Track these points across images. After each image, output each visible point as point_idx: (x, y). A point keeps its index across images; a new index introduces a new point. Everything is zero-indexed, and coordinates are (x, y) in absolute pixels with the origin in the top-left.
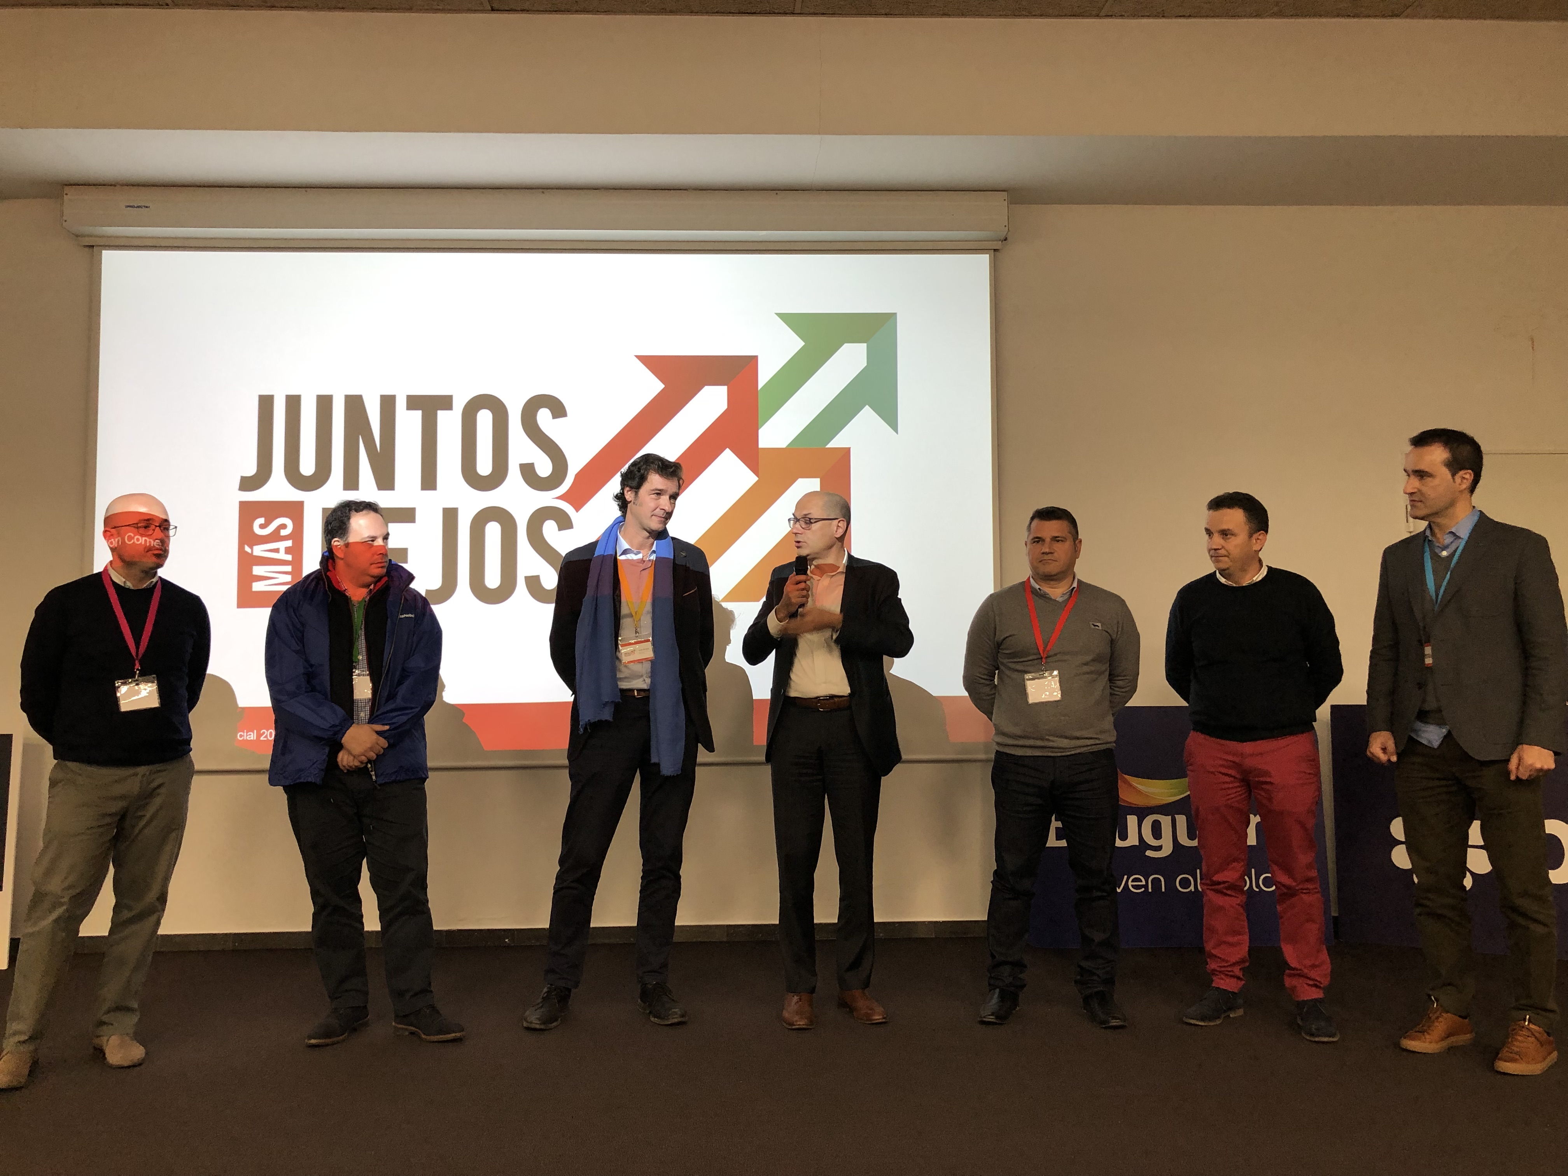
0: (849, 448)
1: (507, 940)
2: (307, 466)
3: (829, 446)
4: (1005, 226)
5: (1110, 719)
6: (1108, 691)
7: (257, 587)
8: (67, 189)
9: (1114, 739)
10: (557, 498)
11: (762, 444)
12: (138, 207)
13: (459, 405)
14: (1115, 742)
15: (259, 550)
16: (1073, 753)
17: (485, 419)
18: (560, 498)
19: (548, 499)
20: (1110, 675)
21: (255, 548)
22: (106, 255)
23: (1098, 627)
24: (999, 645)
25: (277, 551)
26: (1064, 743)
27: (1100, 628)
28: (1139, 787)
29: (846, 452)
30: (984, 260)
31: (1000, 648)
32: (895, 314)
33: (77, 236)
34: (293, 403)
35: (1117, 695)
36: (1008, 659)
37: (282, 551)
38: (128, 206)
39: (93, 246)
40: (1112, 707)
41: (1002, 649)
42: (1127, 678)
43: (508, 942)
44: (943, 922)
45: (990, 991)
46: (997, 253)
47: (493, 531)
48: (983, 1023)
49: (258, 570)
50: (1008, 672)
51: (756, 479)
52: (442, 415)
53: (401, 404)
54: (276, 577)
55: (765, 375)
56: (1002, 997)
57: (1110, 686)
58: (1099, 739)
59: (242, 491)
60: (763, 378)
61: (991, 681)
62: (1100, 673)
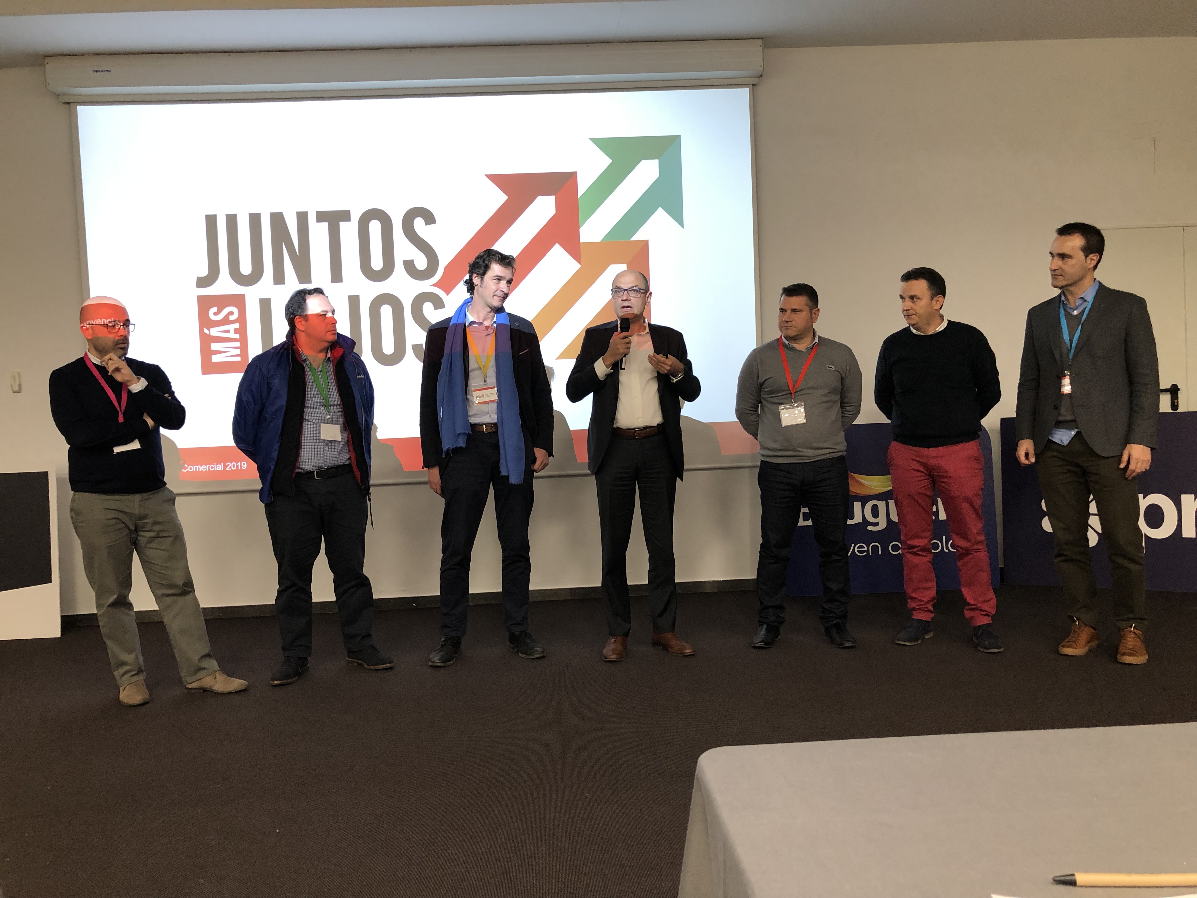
0: (648, 240)
1: (414, 605)
2: (246, 267)
3: (632, 239)
4: (761, 66)
5: (842, 434)
6: (841, 414)
7: (215, 359)
8: (48, 60)
9: (845, 448)
10: (432, 285)
11: (583, 239)
12: (102, 71)
13: (355, 217)
14: (845, 451)
15: (215, 332)
16: (816, 459)
17: (375, 227)
18: (435, 285)
19: (426, 286)
20: (842, 403)
21: (211, 330)
22: (82, 110)
23: (832, 368)
24: (761, 385)
25: (228, 331)
26: (810, 452)
27: (834, 369)
28: (863, 481)
30: (745, 92)
31: (762, 387)
32: (679, 136)
33: (58, 95)
34: (232, 220)
35: (847, 417)
36: (767, 395)
37: (232, 331)
38: (94, 71)
39: (69, 103)
40: (843, 426)
41: (763, 388)
42: (854, 404)
44: (723, 581)
45: (760, 626)
46: (754, 87)
47: (386, 312)
48: (755, 647)
49: (215, 346)
50: (768, 405)
51: (577, 266)
52: (342, 224)
53: (312, 218)
54: (228, 351)
55: (583, 186)
56: (768, 630)
57: (842, 411)
58: (834, 448)
59: (199, 288)
60: (582, 189)
61: (756, 411)
62: (835, 402)
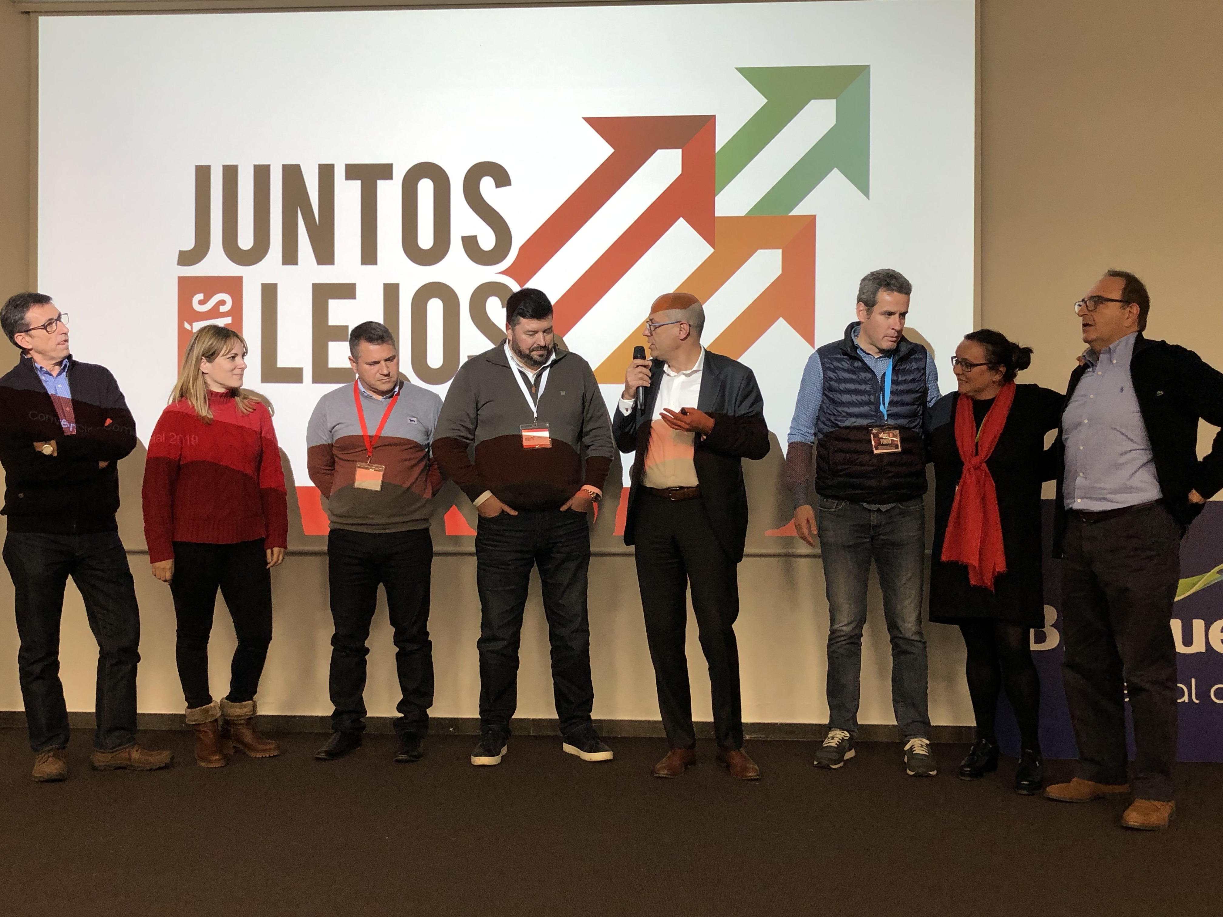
0: (815, 216)
2: (246, 240)
3: (791, 214)
10: (502, 273)
11: (719, 212)
13: (399, 173)
17: (426, 189)
19: (493, 273)
21: (194, 324)
29: (810, 222)
32: (867, 68)
33: (15, 2)
34: (231, 174)
39: (29, 13)
43: (453, 731)
47: (435, 309)
51: (713, 250)
52: (381, 184)
53: (340, 174)
55: (722, 137)
59: (180, 265)
60: (721, 140)
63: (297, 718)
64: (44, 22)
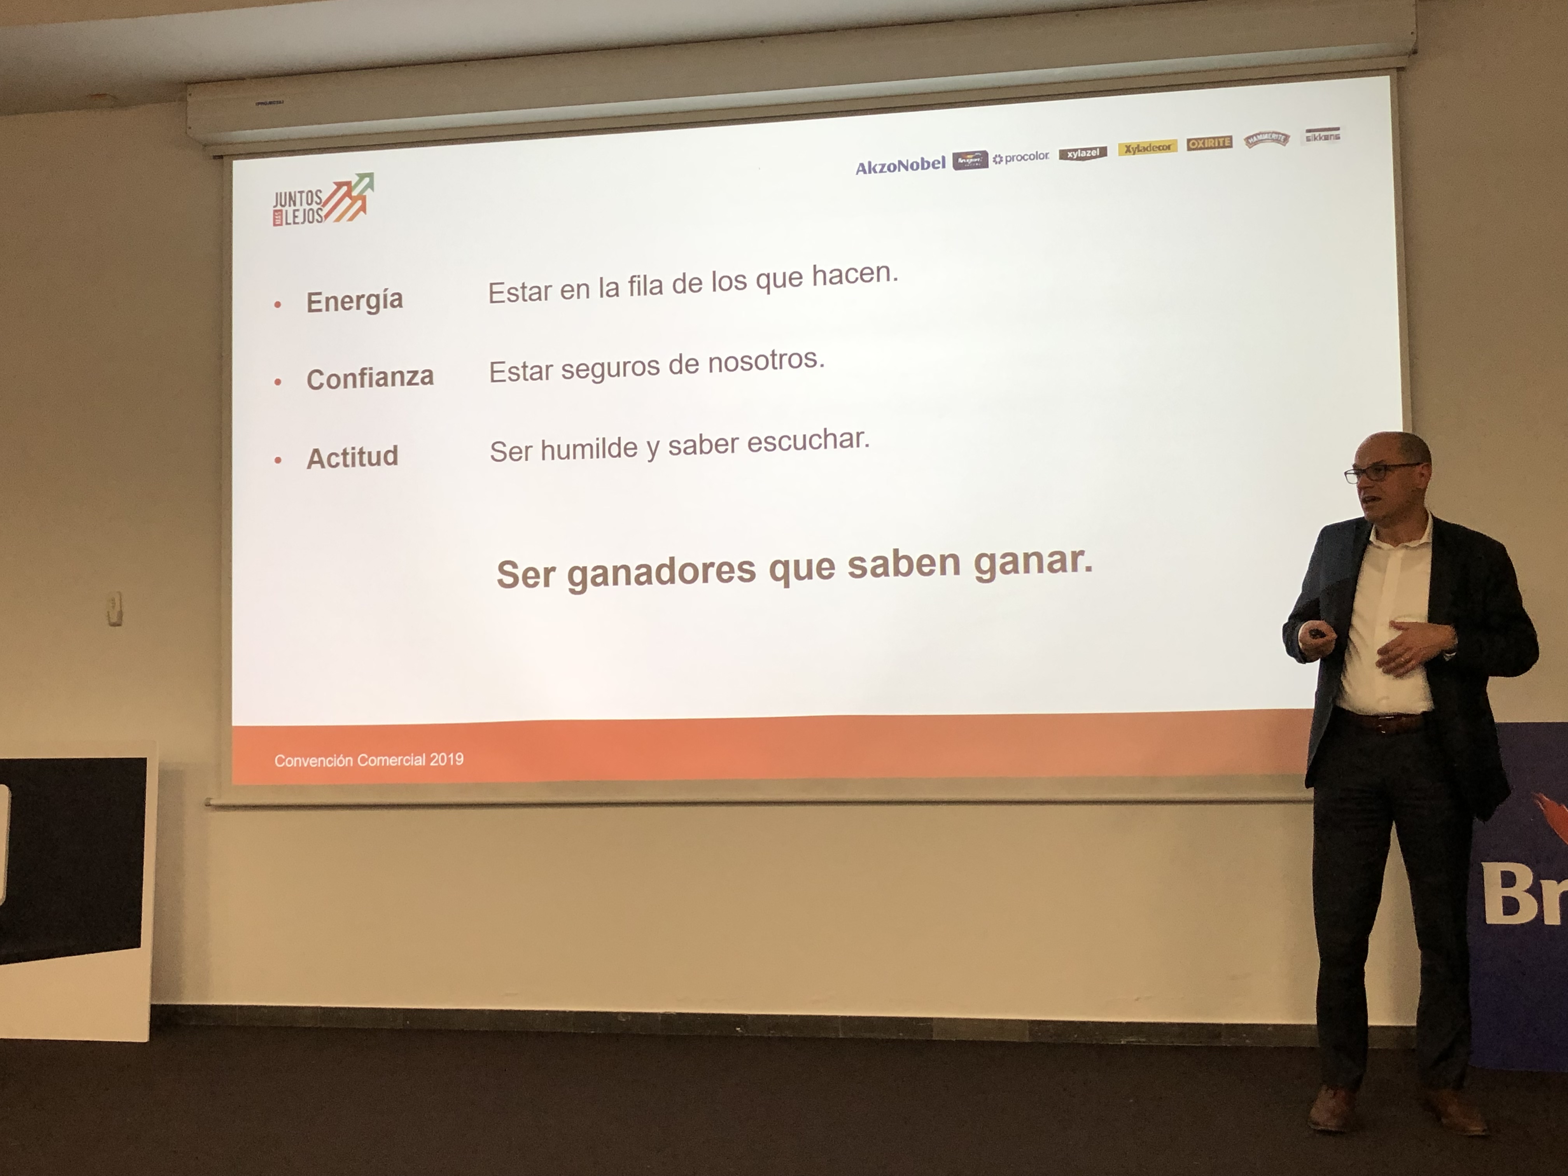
4: (1413, 33)
8: (190, 89)
12: (270, 103)
30: (1384, 84)
33: (206, 145)
38: (258, 104)
39: (221, 157)
43: (740, 1031)
46: (1402, 72)
63: (547, 1014)
64: (238, 166)
